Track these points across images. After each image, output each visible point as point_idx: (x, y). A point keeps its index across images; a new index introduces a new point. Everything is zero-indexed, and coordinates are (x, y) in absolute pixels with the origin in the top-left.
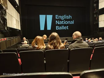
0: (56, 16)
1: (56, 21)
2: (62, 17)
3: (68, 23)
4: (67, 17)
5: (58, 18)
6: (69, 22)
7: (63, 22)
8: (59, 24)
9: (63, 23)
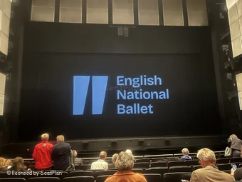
0: (118, 77)
1: (119, 92)
2: (135, 82)
3: (151, 95)
4: (147, 82)
5: (124, 82)
6: (155, 94)
7: (136, 93)
8: (124, 98)
9: (139, 95)
